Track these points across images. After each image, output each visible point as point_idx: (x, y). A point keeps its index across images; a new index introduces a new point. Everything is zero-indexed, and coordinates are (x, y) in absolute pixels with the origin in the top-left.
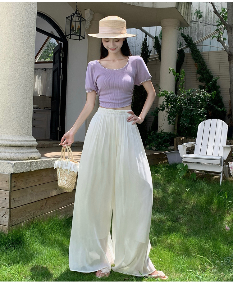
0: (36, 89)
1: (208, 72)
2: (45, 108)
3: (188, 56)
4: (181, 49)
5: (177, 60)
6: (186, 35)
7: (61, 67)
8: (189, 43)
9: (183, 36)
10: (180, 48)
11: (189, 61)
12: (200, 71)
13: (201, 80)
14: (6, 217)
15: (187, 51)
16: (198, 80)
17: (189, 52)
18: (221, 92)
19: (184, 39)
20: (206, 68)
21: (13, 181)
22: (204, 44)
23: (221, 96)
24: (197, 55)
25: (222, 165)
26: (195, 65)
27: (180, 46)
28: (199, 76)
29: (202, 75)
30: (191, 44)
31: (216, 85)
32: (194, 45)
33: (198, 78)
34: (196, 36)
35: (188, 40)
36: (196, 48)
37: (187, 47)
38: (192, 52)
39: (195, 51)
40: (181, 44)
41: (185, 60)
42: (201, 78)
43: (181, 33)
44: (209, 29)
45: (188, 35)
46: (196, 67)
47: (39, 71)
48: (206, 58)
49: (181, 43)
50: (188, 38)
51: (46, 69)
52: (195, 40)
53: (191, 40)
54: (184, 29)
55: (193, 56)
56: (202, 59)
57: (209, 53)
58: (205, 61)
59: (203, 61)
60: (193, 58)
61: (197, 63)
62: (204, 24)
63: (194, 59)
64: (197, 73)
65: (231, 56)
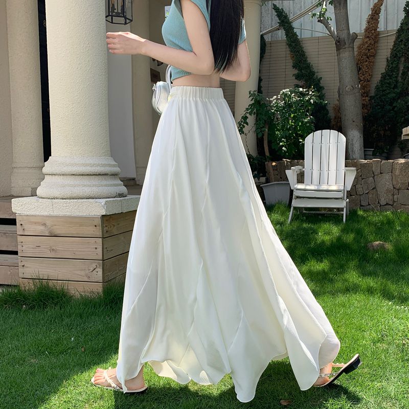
1: (309, 67)
12: (298, 65)
13: (298, 78)
14: (97, 272)
16: (294, 77)
21: (105, 225)
28: (296, 72)
29: (300, 70)
42: (298, 74)
64: (294, 67)
65: (339, 44)
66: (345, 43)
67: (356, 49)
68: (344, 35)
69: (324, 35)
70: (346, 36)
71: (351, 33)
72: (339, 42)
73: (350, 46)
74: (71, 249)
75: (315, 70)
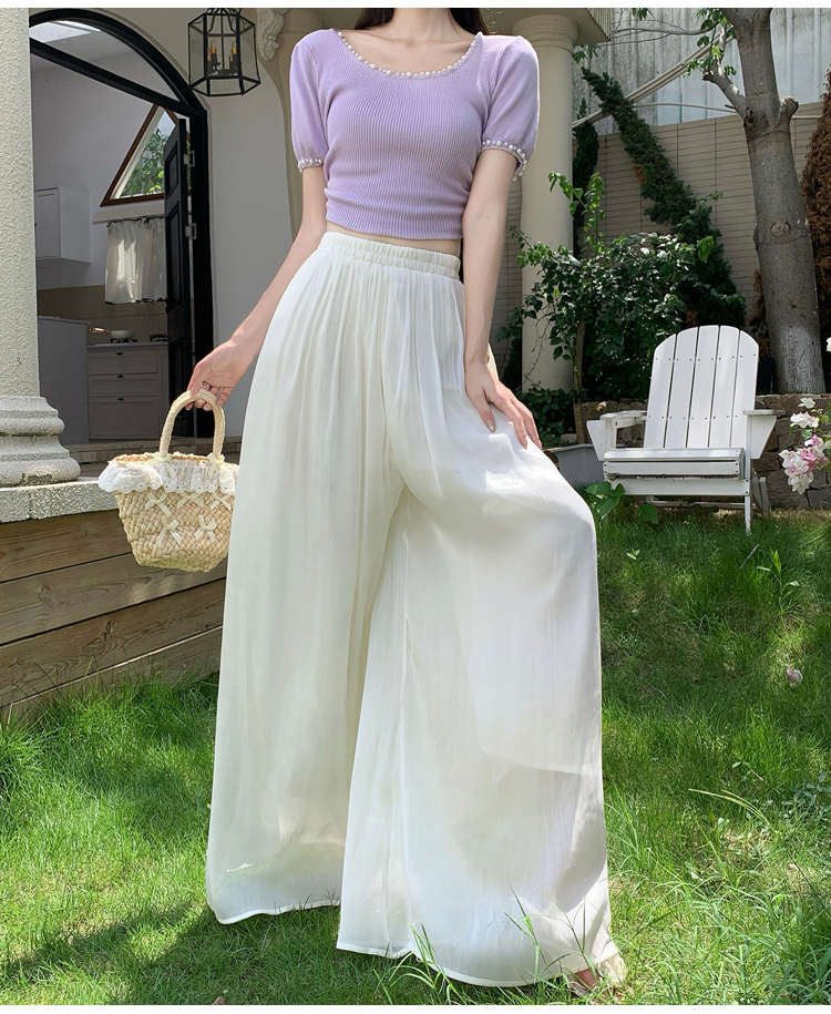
0: (121, 282)
1: (678, 189)
2: (152, 338)
3: (609, 144)
4: (586, 122)
5: (574, 161)
6: (601, 75)
7: (190, 209)
8: (609, 101)
9: (590, 77)
10: (583, 120)
11: (615, 158)
12: (654, 187)
13: (656, 217)
15: (607, 127)
16: (648, 216)
17: (610, 131)
18: (725, 248)
19: (592, 88)
20: (671, 177)
22: (659, 101)
23: (725, 261)
24: (640, 141)
25: (748, 475)
26: (633, 173)
27: (583, 113)
28: (650, 203)
29: (660, 199)
30: (617, 102)
31: (707, 227)
32: (628, 104)
33: (647, 212)
34: (632, 79)
35: (609, 93)
36: (635, 115)
37: (604, 114)
38: (622, 129)
39: (632, 124)
40: (584, 106)
41: (599, 158)
42: (656, 208)
43: (583, 68)
44: (674, 55)
45: (606, 75)
46: (638, 175)
47: (129, 227)
48: (669, 145)
49: (584, 102)
50: (605, 83)
51: (148, 219)
52: (630, 90)
53: (616, 90)
54: (591, 56)
55: (626, 142)
56: (657, 148)
57: (678, 128)
58: (666, 155)
59: (662, 157)
60: (625, 150)
61: (642, 162)
62: (657, 35)
63: (630, 150)
64: (645, 195)
65: (754, 125)
66: (767, 122)
68: (762, 105)
70: (769, 107)
71: (782, 101)
72: (751, 121)
73: (781, 128)
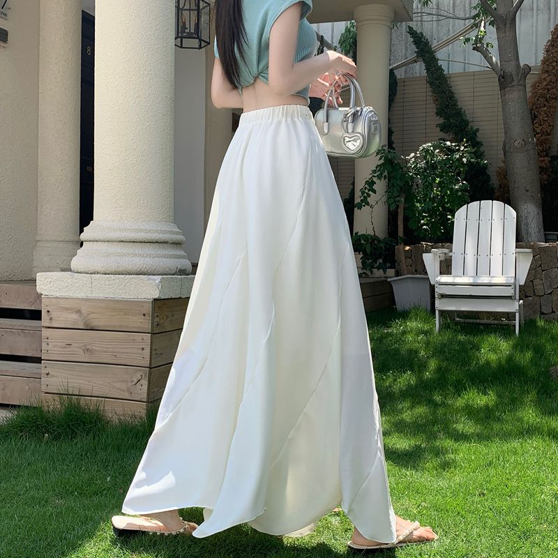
12: (444, 111)
13: (444, 129)
14: (142, 385)
20: (455, 105)
29: (447, 118)
42: (444, 123)
64: (437, 114)
65: (505, 80)
66: (513, 79)
67: (529, 89)
68: (510, 68)
69: (482, 69)
70: (515, 69)
71: (522, 65)
72: (503, 77)
73: (521, 83)
74: (110, 350)
75: (469, 118)
